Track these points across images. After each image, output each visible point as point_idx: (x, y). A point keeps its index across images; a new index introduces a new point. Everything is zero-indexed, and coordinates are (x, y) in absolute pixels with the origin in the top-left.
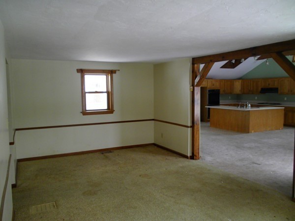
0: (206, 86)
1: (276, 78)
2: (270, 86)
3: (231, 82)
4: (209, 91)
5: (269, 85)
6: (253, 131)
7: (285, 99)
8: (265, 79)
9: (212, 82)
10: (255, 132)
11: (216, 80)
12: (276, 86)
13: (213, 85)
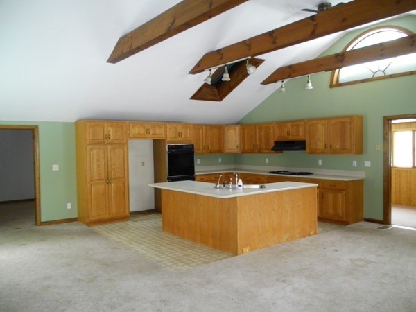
0: (162, 136)
1: (302, 120)
2: (291, 138)
3: (219, 129)
4: (170, 148)
5: (288, 134)
6: (246, 250)
7: (320, 163)
8: (281, 124)
9: (176, 128)
10: (251, 249)
11: (186, 125)
12: (300, 137)
13: (180, 135)
